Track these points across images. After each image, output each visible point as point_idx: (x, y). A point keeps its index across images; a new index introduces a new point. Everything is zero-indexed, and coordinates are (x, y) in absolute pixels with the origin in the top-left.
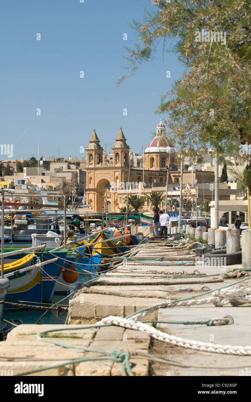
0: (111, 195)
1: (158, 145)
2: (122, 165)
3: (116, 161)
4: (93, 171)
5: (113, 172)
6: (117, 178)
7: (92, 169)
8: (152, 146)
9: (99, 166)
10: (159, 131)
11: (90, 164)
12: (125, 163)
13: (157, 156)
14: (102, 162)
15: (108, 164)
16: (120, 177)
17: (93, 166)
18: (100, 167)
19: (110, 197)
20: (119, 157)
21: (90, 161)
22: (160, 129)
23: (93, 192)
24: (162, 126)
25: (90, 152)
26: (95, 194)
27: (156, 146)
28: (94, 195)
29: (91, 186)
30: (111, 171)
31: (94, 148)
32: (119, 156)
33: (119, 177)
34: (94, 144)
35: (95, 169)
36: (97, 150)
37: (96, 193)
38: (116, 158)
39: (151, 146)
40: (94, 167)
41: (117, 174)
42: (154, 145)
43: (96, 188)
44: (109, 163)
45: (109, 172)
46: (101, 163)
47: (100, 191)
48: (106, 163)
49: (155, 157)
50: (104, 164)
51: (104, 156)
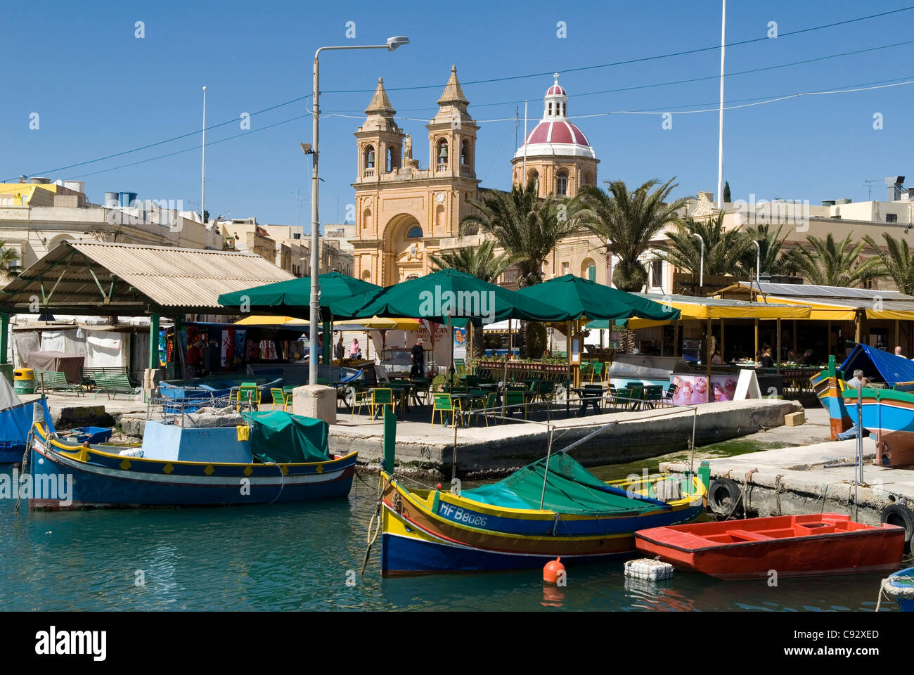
0: (421, 259)
1: (549, 139)
2: (453, 173)
3: (439, 161)
4: (374, 192)
5: (429, 192)
6: (440, 208)
7: (370, 186)
8: (534, 141)
9: (392, 177)
10: (550, 105)
11: (367, 174)
12: (462, 169)
13: (547, 166)
14: (399, 166)
15: (417, 173)
16: (447, 206)
17: (374, 179)
18: (392, 179)
19: (419, 266)
20: (447, 151)
21: (367, 166)
22: (555, 98)
23: (373, 251)
24: (558, 92)
25: (368, 140)
26: (378, 255)
27: (543, 140)
28: (375, 258)
29: (368, 235)
30: (423, 191)
31: (377, 129)
32: (446, 147)
33: (445, 206)
34: (378, 117)
35: (380, 186)
36: (387, 135)
37: (380, 252)
38: (439, 152)
39: (532, 142)
40: (377, 180)
41: (440, 198)
42: (539, 139)
43: (381, 238)
44: (417, 167)
45: (418, 194)
46: (395, 170)
47: (393, 249)
48: (410, 170)
49: (540, 169)
50: (405, 172)
51: (405, 150)
